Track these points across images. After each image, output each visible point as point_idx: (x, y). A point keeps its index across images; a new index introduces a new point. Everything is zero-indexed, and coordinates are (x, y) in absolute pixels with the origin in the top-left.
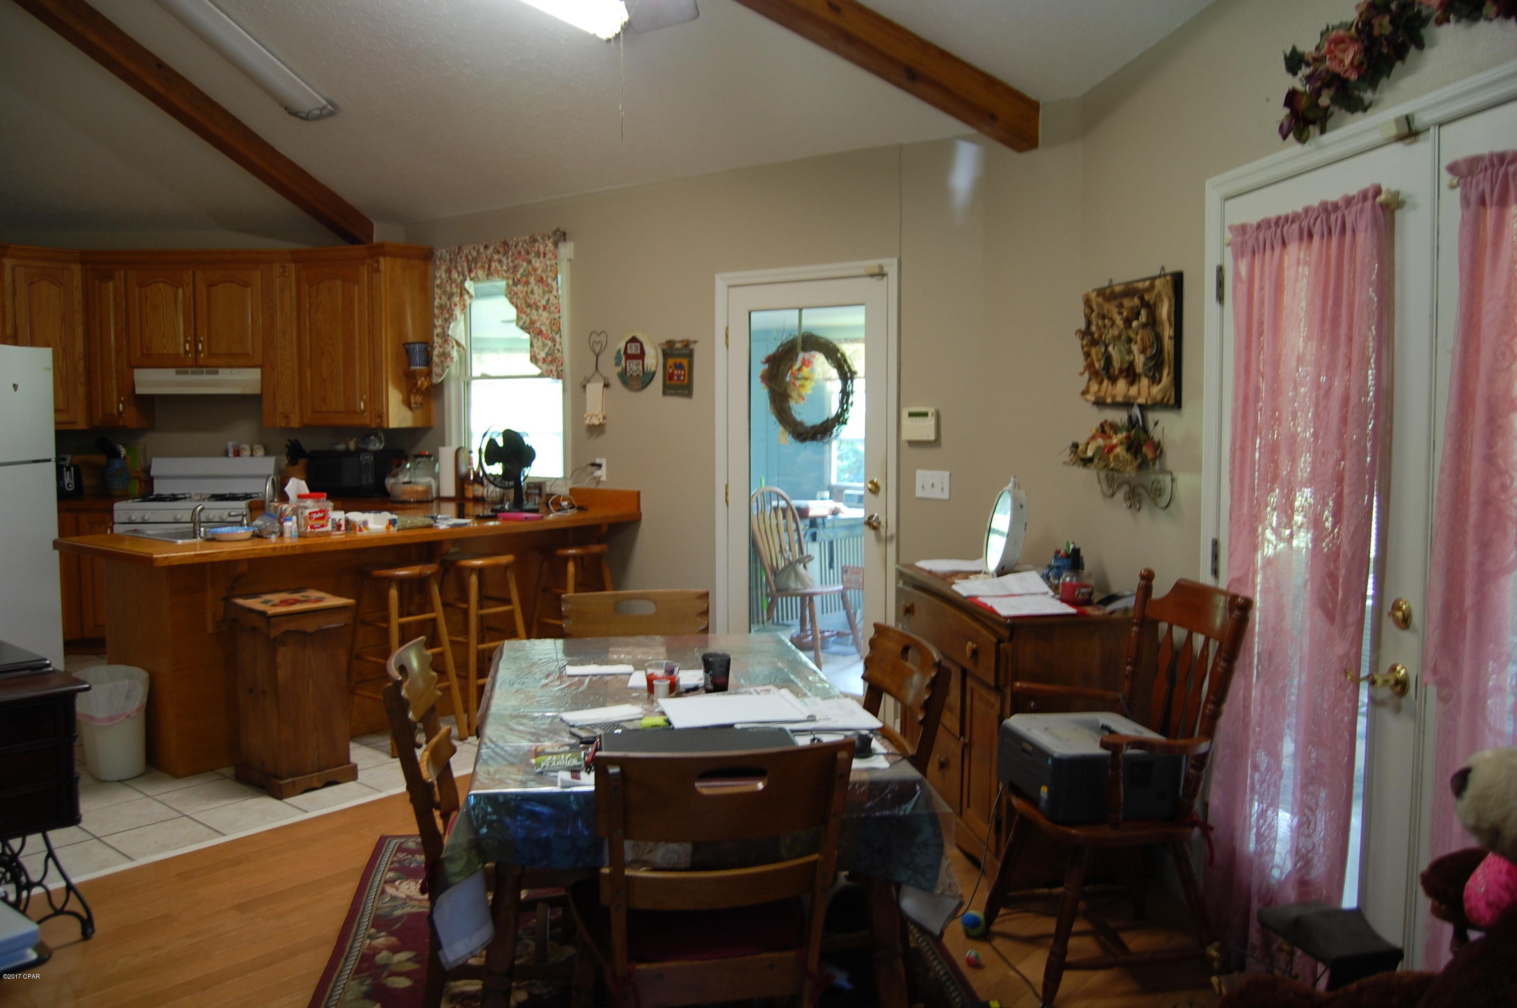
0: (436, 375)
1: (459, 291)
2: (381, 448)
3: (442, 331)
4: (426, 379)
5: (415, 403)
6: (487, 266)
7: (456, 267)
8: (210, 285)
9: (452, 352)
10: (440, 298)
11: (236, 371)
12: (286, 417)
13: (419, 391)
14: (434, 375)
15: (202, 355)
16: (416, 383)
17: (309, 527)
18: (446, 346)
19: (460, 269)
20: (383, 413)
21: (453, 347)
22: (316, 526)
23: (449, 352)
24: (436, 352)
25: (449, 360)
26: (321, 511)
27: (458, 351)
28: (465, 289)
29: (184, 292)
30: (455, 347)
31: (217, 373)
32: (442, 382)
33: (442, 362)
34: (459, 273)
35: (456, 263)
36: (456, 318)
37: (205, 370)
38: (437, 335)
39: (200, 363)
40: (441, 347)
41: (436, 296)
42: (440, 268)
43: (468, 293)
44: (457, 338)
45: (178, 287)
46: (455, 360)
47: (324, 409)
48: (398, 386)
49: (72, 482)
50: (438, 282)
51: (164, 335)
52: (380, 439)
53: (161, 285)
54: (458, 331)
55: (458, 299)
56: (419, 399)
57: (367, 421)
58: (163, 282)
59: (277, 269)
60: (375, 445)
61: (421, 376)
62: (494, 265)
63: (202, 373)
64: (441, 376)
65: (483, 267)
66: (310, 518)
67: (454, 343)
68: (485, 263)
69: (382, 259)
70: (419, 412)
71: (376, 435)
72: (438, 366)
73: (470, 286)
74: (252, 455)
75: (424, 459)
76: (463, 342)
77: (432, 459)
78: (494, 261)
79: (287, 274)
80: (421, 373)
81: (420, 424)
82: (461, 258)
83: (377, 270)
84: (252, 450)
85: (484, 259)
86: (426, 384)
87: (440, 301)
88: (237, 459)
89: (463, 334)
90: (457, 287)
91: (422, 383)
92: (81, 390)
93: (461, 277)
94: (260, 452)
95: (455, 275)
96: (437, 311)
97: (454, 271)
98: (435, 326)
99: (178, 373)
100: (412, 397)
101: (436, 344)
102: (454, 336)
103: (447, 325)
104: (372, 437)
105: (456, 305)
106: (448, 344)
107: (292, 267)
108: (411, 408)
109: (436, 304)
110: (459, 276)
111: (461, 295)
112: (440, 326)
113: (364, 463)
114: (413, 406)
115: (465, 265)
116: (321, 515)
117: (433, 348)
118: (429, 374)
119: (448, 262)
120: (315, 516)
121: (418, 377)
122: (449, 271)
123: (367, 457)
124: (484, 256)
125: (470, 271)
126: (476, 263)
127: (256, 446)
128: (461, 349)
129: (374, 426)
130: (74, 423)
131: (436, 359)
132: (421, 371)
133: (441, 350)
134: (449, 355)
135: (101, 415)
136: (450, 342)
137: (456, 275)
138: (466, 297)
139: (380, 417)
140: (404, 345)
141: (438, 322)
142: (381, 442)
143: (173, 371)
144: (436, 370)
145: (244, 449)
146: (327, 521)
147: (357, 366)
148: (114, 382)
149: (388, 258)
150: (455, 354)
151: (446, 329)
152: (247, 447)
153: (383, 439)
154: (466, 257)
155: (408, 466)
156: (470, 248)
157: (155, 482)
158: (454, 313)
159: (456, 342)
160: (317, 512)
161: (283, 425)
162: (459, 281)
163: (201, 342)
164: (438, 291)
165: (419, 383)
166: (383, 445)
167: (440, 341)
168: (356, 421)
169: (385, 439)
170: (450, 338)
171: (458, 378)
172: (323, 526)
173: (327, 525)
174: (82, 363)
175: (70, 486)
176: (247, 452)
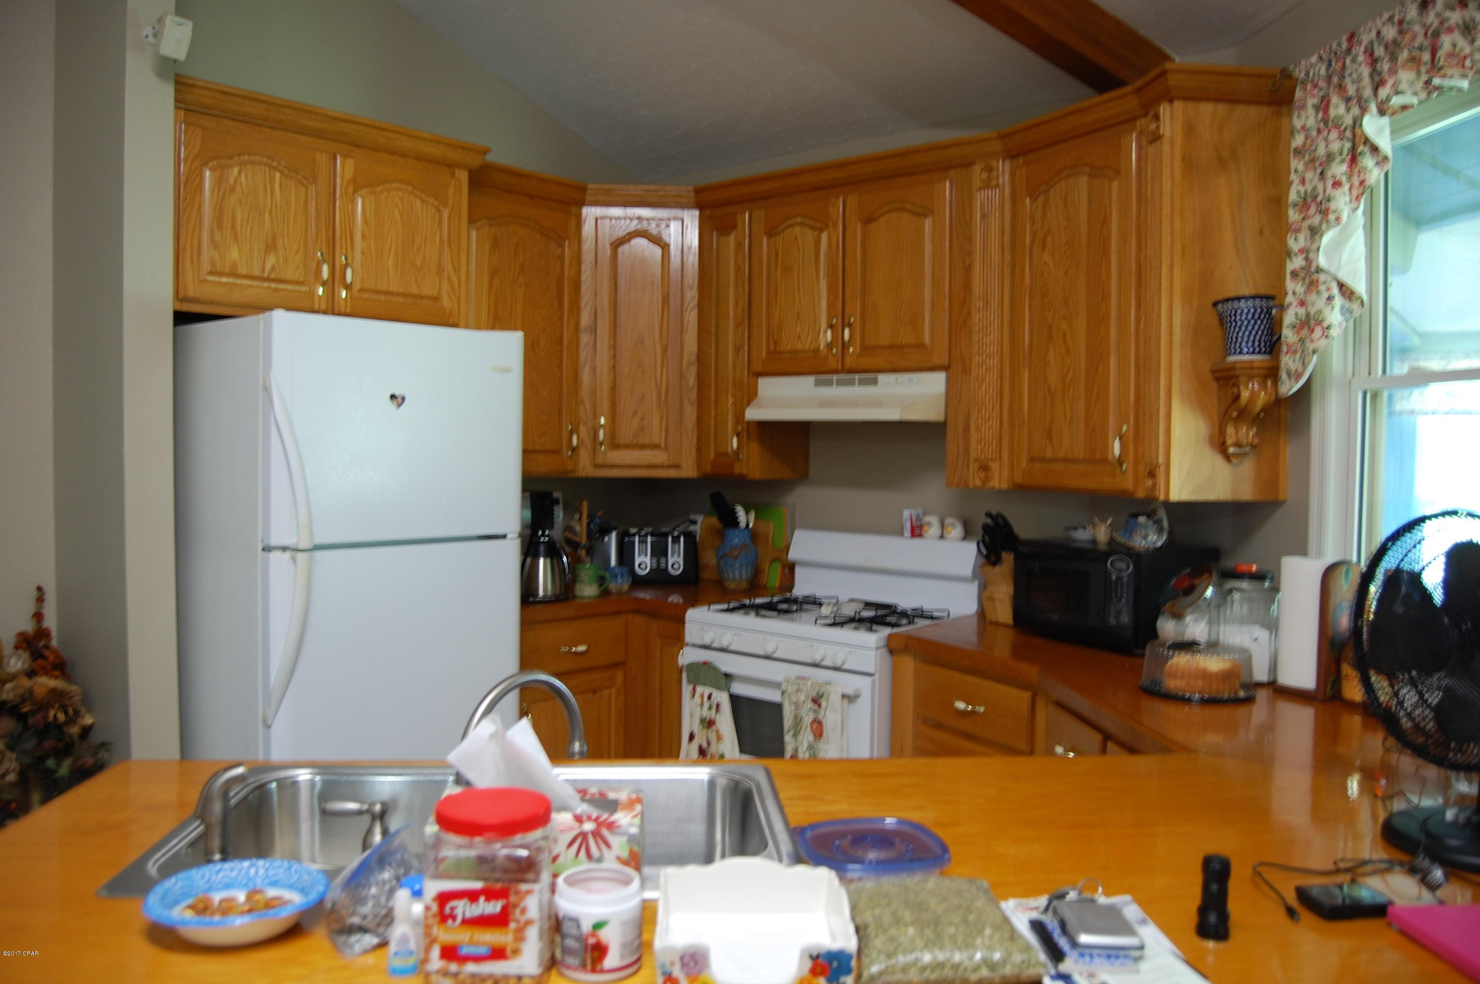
0: (1289, 374)
1: (1348, 145)
2: (1159, 544)
3: (1304, 263)
4: (1263, 386)
5: (1238, 445)
6: (1426, 57)
7: (1341, 88)
8: (868, 220)
9: (1327, 310)
10: (1303, 182)
11: (904, 377)
12: (985, 468)
13: (1243, 415)
14: (1284, 375)
15: (851, 350)
16: (1237, 397)
17: (436, 952)
18: (1312, 297)
19: (1351, 90)
20: (1158, 466)
21: (1330, 299)
22: (465, 951)
23: (1320, 312)
24: (1289, 318)
25: (1318, 332)
26: (490, 894)
27: (1346, 312)
28: (1367, 141)
29: (830, 239)
30: (1338, 301)
31: (875, 382)
32: (1307, 387)
33: (1302, 341)
34: (1348, 100)
35: (1342, 77)
36: (1338, 219)
37: (857, 377)
38: (1294, 274)
39: (848, 364)
40: (1302, 303)
41: (1293, 176)
42: (1303, 107)
43: (1375, 149)
44: (1343, 276)
45: (821, 231)
46: (1334, 332)
47: (1049, 454)
48: (1199, 403)
49: (681, 560)
50: (1298, 140)
51: (798, 317)
52: (1158, 522)
53: (797, 229)
54: (1345, 257)
55: (1344, 168)
56: (1247, 433)
57: (1128, 484)
58: (801, 224)
59: (977, 174)
60: (1145, 537)
61: (1251, 378)
62: (1446, 42)
63: (851, 383)
64: (1299, 376)
65: (1414, 61)
66: (444, 918)
67: (1335, 291)
68: (1421, 48)
69: (1164, 110)
70: (1247, 467)
71: (1150, 515)
72: (1295, 352)
73: (1380, 130)
74: (942, 537)
75: (1244, 585)
76: (1360, 287)
77: (1267, 584)
78: (1450, 30)
79: (994, 183)
80: (1250, 372)
81: (1247, 494)
82: (1354, 60)
83: (1156, 138)
84: (943, 526)
85: (1420, 39)
86: (1263, 398)
87: (1302, 189)
88: (917, 541)
89: (1362, 266)
90: (1341, 138)
91: (1253, 394)
92: (690, 414)
93: (1356, 111)
94: (956, 531)
95: (1338, 108)
96: (1293, 215)
97: (1335, 99)
98: (1289, 254)
99: (818, 383)
100: (1230, 430)
101: (1289, 298)
102: (1333, 270)
103: (1314, 247)
104: (1142, 519)
105: (1337, 184)
106: (1318, 293)
107: (1004, 168)
108: (1227, 457)
109: (1293, 196)
110: (1348, 109)
111: (1354, 159)
112: (1301, 251)
113: (1114, 577)
114: (1231, 450)
115: (1365, 71)
116: (493, 907)
117: (1282, 308)
118: (1272, 373)
119: (1322, 84)
120: (462, 908)
121: (1242, 379)
122: (1324, 106)
123: (1122, 565)
124: (1417, 28)
125: (1378, 85)
126: (1393, 58)
127: (948, 521)
128: (1355, 306)
129: (1141, 494)
130: (677, 467)
131: (1288, 335)
132: (1250, 366)
133: (1301, 311)
134: (1320, 323)
135: (712, 456)
136: (1322, 288)
137: (1342, 109)
138: (1368, 161)
139: (1152, 474)
140: (1215, 304)
141: (1296, 243)
142: (1160, 531)
143: (810, 380)
144: (1288, 362)
145: (929, 524)
146: (520, 936)
147: (1113, 361)
148: (731, 400)
149: (1178, 105)
150: (1335, 316)
151: (1311, 255)
152: (933, 520)
153: (1165, 523)
154: (1370, 52)
155: (1209, 592)
156: (1379, 23)
157: (798, 570)
158: (1333, 206)
159: (1341, 286)
160: (472, 896)
161: (978, 483)
162: (1348, 121)
163: (850, 325)
164: (1296, 164)
165: (1245, 394)
166: (1165, 537)
167: (1300, 289)
168: (1104, 482)
169: (1170, 526)
170: (1322, 277)
171: (1350, 383)
172: (498, 954)
173: (516, 952)
174: (694, 370)
175: (676, 566)
176: (933, 530)
